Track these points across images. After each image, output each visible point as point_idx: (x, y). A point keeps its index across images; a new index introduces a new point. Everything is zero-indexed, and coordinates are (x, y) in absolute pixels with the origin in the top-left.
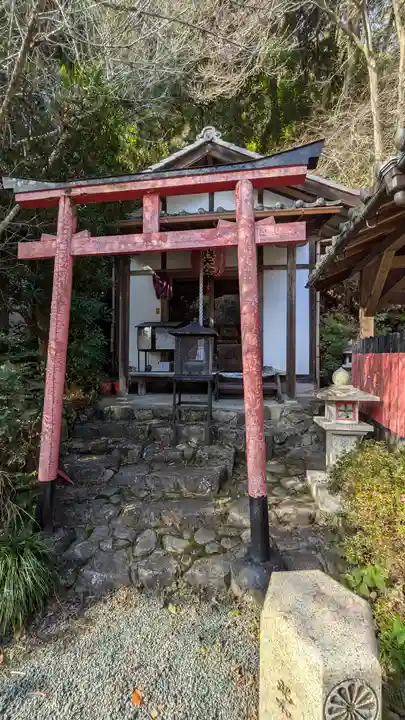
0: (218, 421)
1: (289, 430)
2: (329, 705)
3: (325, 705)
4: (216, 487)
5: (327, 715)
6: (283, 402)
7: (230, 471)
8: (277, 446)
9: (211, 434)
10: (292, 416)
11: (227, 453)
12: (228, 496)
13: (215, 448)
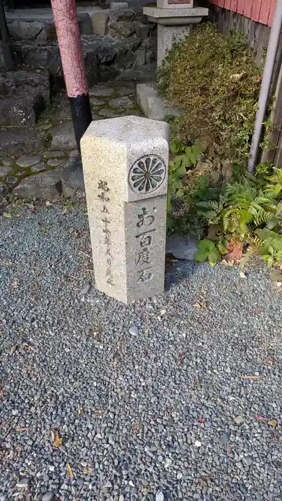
0: (20, 39)
1: (117, 45)
2: (132, 174)
3: (129, 175)
4: (31, 116)
5: (131, 181)
6: (108, 6)
7: (47, 98)
8: (103, 67)
9: (13, 55)
10: (120, 25)
11: (38, 76)
12: (49, 124)
13: (22, 74)
